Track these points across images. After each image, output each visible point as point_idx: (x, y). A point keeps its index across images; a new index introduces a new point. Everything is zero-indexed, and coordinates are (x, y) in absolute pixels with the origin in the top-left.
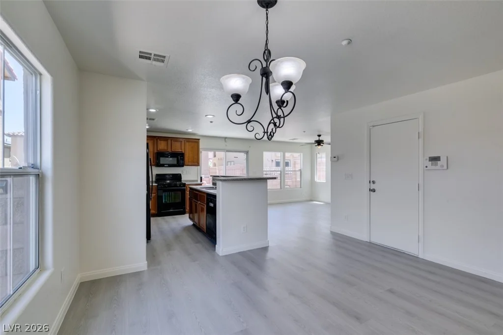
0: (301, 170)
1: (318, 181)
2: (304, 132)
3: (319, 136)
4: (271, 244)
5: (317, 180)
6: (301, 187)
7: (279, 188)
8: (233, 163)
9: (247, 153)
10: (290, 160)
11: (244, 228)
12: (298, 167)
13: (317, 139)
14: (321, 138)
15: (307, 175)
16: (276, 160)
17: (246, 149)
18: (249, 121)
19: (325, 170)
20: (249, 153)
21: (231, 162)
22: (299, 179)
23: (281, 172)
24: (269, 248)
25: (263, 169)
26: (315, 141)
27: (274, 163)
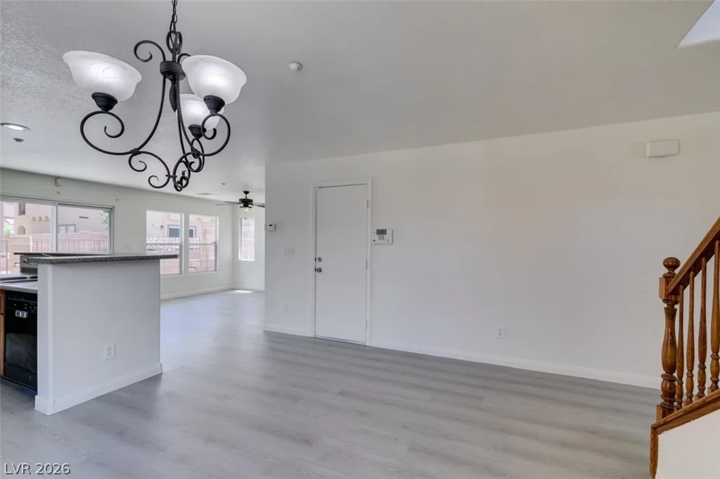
0: (215, 243)
1: (243, 260)
2: (224, 184)
3: (246, 193)
4: (164, 370)
5: (241, 258)
6: (216, 270)
7: (179, 272)
8: (72, 228)
9: (111, 210)
10: (195, 227)
11: (109, 349)
12: (211, 239)
13: (243, 196)
14: (249, 197)
15: (226, 251)
16: (169, 225)
17: (110, 203)
18: (136, 152)
19: (253, 243)
20: (116, 211)
21: (67, 226)
22: (212, 258)
23: (181, 246)
24: (163, 376)
25: (145, 240)
26: (240, 200)
27: (166, 231)
